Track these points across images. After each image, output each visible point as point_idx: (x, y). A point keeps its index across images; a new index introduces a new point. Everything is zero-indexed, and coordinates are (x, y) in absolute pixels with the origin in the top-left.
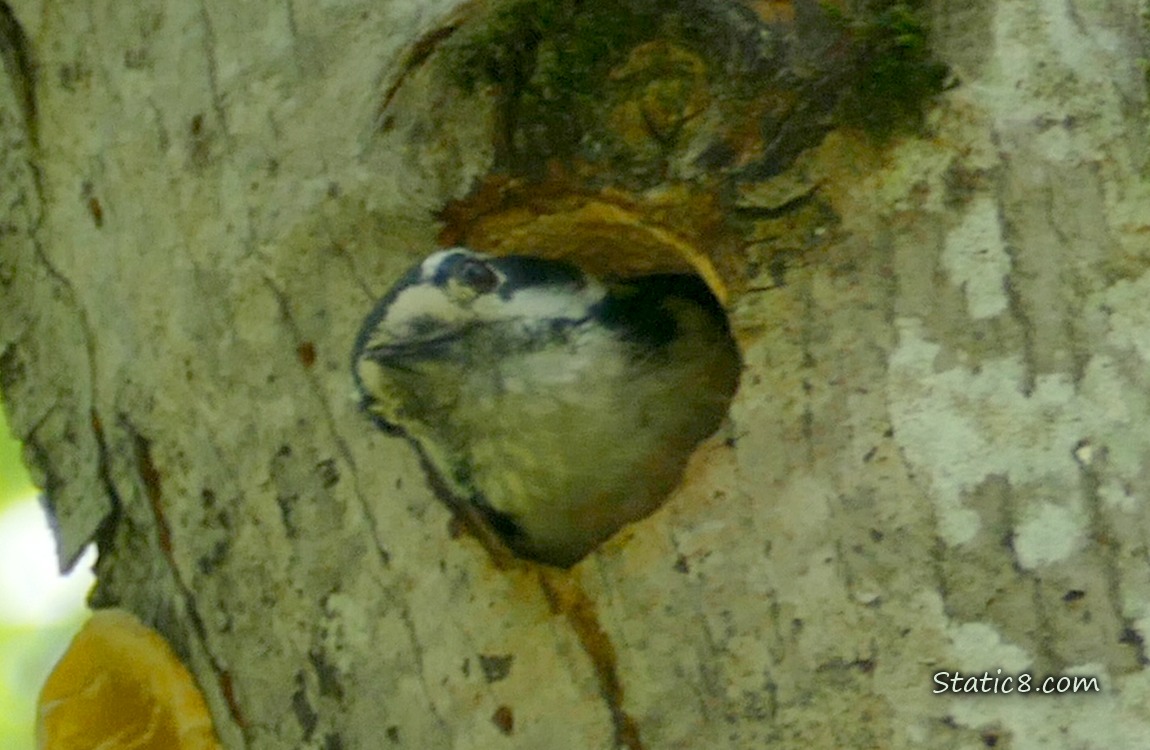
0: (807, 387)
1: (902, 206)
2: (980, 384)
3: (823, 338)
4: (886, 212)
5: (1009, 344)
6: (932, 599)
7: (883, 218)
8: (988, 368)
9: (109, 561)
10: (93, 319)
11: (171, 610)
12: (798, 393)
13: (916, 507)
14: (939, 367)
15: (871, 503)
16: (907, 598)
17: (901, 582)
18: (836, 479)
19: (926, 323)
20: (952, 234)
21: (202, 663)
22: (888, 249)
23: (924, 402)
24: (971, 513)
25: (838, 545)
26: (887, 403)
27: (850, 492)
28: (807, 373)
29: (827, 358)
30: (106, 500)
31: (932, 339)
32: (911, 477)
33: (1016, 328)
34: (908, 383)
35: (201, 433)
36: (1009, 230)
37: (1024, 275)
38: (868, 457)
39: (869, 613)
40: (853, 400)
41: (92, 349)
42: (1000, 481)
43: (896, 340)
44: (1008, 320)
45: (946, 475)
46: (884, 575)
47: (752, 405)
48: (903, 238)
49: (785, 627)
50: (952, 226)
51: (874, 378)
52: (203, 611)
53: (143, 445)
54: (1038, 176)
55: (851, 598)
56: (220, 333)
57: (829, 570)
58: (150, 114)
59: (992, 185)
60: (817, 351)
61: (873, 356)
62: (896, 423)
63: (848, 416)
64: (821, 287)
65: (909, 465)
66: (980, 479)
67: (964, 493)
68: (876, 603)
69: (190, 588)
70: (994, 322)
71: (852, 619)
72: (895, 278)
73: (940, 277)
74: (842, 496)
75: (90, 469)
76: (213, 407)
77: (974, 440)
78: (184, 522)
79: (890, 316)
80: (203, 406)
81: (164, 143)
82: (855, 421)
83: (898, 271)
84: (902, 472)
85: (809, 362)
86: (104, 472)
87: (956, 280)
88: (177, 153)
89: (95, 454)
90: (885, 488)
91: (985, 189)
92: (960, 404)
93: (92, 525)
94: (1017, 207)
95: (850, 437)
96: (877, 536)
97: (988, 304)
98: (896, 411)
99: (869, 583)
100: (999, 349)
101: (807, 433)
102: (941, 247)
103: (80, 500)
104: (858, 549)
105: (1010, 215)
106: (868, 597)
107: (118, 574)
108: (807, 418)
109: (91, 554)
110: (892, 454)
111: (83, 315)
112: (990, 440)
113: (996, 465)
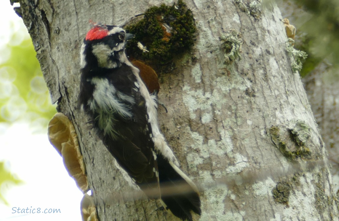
0: (170, 92)
1: (185, 64)
2: (196, 93)
3: (172, 85)
4: (182, 65)
5: (201, 87)
6: (188, 128)
7: (182, 66)
8: (198, 91)
9: (60, 103)
10: (59, 68)
11: (70, 113)
12: (168, 93)
13: (186, 113)
14: (190, 90)
15: (179, 112)
16: (185, 127)
17: (184, 125)
18: (174, 108)
19: (188, 83)
20: (193, 69)
21: (74, 123)
22: (183, 71)
23: (188, 96)
24: (195, 114)
25: (174, 118)
26: (182, 96)
27: (176, 110)
28: (169, 90)
29: (173, 88)
30: (60, 95)
31: (189, 86)
32: (185, 107)
33: (202, 85)
34: (185, 92)
35: (75, 89)
36: (202, 69)
37: (204, 76)
38: (179, 104)
39: (178, 129)
40: (177, 95)
41: (58, 72)
42: (199, 109)
43: (184, 86)
44: (201, 83)
45: (191, 108)
46: (181, 124)
47: (161, 95)
48: (185, 69)
49: (165, 131)
50: (193, 68)
51: (180, 91)
52: (74, 115)
53: (66, 88)
54: (206, 60)
55: (176, 127)
56: (79, 74)
57: (173, 122)
58: (69, 39)
59: (199, 62)
60: (171, 87)
61: (180, 88)
62: (183, 99)
63: (176, 97)
64: (172, 76)
65: (185, 106)
66: (196, 109)
67: (194, 111)
68: (180, 128)
69: (73, 111)
70: (199, 83)
71: (176, 130)
72: (184, 76)
73: (191, 76)
74: (175, 110)
75: (58, 90)
76: (77, 85)
77: (196, 103)
78: (72, 101)
79: (183, 82)
80: (75, 85)
81: (71, 44)
82: (177, 98)
83: (184, 75)
84: (184, 107)
85: (170, 88)
86: (60, 90)
87: (193, 77)
88: (73, 45)
89: (58, 87)
90: (181, 110)
91: (198, 62)
92: (193, 96)
93: (58, 98)
94: (203, 65)
95: (176, 101)
96: (180, 117)
97: (198, 81)
98: (183, 97)
99: (178, 124)
100: (199, 88)
101: (170, 100)
102: (191, 71)
103: (56, 94)
104: (177, 119)
105: (202, 66)
106: (178, 127)
107: (61, 105)
108: (170, 97)
109: (57, 102)
110: (183, 104)
111: (57, 67)
112: (198, 103)
113: (199, 106)
